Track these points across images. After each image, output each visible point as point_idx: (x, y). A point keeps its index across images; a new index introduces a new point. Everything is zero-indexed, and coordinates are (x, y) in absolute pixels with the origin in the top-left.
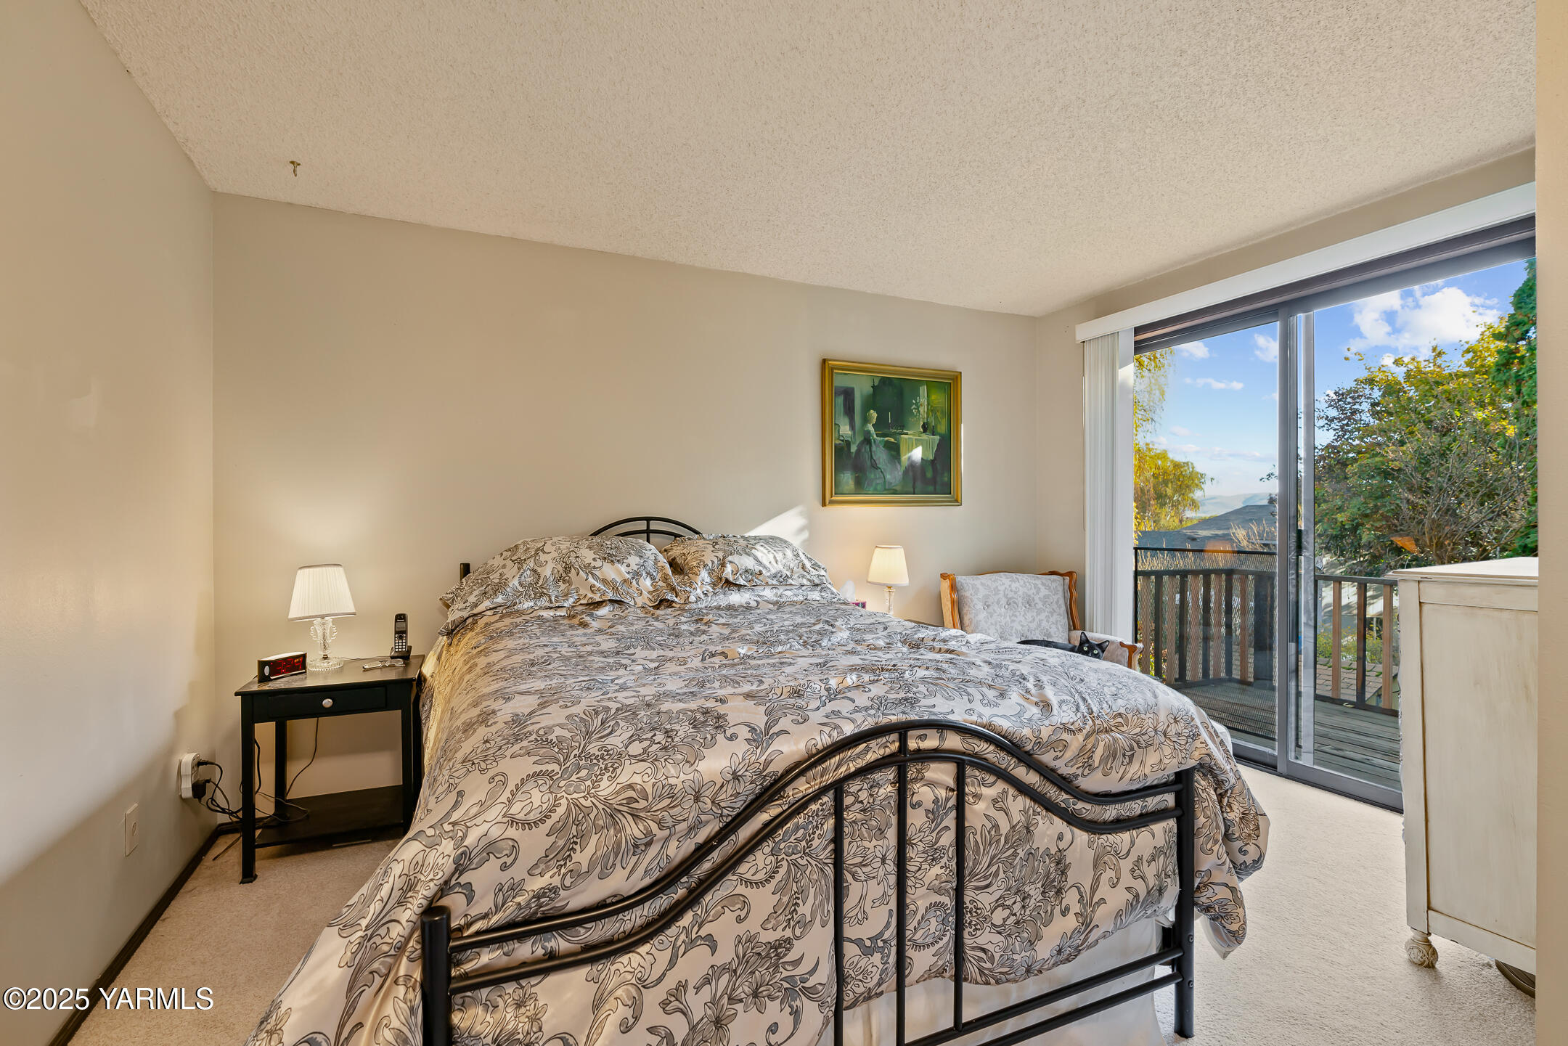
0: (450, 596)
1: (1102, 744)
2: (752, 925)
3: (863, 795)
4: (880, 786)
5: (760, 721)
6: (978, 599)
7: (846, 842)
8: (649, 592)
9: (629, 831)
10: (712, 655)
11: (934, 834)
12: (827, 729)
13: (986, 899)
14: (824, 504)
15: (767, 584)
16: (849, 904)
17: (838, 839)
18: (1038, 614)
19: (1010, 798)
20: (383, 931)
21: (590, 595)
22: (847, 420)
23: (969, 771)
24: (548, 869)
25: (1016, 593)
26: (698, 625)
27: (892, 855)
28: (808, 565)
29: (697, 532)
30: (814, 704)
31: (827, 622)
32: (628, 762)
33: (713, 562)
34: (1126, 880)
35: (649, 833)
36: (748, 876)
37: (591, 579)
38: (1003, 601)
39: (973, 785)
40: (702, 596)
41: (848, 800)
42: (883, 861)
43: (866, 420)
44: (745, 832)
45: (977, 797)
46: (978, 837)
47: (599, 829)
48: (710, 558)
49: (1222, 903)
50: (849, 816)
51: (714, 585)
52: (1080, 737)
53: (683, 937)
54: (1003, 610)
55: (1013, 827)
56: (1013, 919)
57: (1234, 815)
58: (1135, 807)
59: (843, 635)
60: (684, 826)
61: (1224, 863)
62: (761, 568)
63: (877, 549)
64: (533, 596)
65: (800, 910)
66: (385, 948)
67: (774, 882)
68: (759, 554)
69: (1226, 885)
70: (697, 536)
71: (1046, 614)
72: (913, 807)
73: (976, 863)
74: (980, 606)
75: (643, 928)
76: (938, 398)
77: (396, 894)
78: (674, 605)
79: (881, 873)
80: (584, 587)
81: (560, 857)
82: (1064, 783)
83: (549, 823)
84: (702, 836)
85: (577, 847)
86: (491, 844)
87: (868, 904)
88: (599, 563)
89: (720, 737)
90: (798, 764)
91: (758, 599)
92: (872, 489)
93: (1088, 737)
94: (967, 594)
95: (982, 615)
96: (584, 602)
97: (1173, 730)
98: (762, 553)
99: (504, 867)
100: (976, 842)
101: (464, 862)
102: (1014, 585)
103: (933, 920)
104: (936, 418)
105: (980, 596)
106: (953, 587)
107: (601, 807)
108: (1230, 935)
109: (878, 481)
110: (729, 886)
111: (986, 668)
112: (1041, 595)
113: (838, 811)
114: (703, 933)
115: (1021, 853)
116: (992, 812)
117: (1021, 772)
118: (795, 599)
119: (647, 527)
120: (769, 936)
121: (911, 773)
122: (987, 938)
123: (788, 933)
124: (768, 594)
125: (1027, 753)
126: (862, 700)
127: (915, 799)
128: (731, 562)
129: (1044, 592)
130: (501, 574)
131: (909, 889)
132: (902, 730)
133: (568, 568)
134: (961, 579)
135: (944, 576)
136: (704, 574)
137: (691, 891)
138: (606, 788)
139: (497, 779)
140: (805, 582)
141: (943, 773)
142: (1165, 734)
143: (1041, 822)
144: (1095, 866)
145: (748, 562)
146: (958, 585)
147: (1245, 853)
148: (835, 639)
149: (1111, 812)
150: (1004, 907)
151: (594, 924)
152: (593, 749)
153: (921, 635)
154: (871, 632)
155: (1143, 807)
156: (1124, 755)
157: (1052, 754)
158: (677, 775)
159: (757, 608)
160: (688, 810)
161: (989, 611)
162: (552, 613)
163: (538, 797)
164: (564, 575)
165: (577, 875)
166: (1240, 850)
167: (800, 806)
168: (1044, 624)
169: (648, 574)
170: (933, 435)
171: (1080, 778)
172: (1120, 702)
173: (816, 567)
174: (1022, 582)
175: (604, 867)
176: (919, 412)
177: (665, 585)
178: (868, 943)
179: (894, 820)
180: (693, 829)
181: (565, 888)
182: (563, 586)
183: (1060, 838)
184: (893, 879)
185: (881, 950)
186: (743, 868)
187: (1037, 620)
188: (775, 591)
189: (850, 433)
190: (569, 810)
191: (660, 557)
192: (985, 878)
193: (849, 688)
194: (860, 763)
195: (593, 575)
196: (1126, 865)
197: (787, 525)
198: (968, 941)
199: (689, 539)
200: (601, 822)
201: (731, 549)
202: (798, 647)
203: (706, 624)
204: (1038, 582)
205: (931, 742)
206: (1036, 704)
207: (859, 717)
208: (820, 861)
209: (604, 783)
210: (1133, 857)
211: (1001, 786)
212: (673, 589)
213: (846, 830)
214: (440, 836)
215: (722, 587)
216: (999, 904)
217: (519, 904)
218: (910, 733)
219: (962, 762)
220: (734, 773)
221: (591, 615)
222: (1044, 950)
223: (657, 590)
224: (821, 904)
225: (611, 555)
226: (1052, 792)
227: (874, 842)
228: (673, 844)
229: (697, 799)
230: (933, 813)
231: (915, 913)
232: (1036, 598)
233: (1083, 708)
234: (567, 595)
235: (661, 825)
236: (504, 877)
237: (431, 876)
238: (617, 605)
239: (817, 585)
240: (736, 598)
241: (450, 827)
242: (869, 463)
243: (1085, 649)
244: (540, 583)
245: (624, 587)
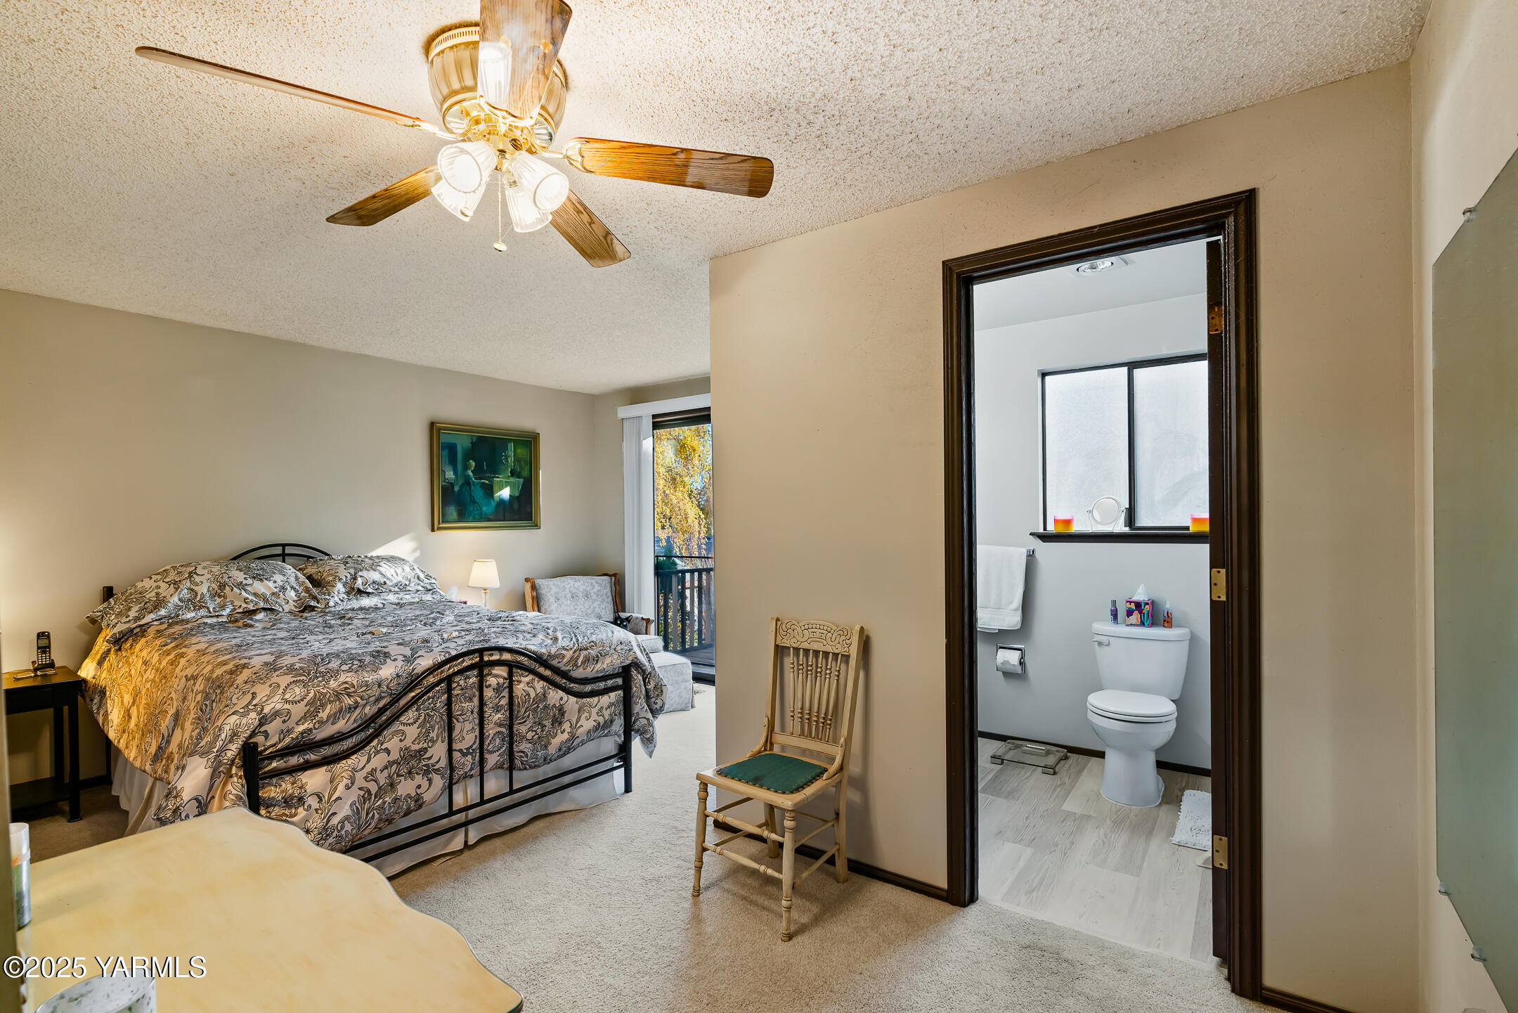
0: (99, 614)
1: (582, 655)
2: (408, 742)
3: (462, 683)
4: (470, 678)
5: (408, 652)
6: (551, 595)
7: (453, 705)
8: (294, 601)
9: (346, 702)
10: (363, 634)
11: (497, 700)
12: (443, 654)
13: (523, 729)
14: (433, 530)
15: (390, 591)
16: (454, 734)
17: (449, 704)
18: (593, 603)
19: (536, 682)
20: (223, 754)
21: (244, 605)
22: (451, 468)
23: (514, 670)
24: (306, 721)
25: (578, 589)
26: (343, 620)
27: (476, 710)
28: (422, 576)
29: (327, 554)
30: (435, 645)
31: (439, 612)
32: (342, 673)
33: (346, 577)
34: (594, 716)
35: (356, 702)
36: (405, 721)
37: (244, 593)
38: (569, 596)
39: (517, 676)
40: (340, 602)
41: (454, 685)
42: (472, 712)
43: (466, 467)
44: (403, 702)
45: (520, 682)
46: (519, 700)
47: (331, 702)
48: (344, 573)
49: (644, 726)
50: (455, 692)
51: (348, 593)
52: (571, 652)
53: (373, 750)
54: (569, 601)
55: (537, 695)
56: (537, 736)
57: (651, 686)
58: (602, 685)
59: (451, 618)
60: (373, 698)
61: (643, 707)
62: (385, 580)
63: (476, 563)
64: (192, 608)
65: (431, 735)
66: (225, 761)
67: (418, 723)
68: (382, 570)
69: (645, 718)
70: (326, 557)
71: (599, 602)
72: (487, 687)
73: (518, 712)
74: (552, 600)
75: (352, 748)
76: (521, 451)
77: (228, 738)
78: (316, 609)
79: (471, 718)
80: (238, 600)
81: (312, 715)
82: (564, 675)
83: (306, 701)
84: (381, 704)
85: (321, 711)
86: (277, 712)
87: (465, 732)
88: (250, 581)
89: (388, 660)
90: (428, 669)
91: (384, 602)
92: (471, 518)
93: (575, 652)
94: (543, 592)
95: (554, 606)
96: (241, 610)
97: (619, 648)
98: (385, 568)
99: (284, 722)
100: (518, 702)
101: (263, 721)
102: (576, 585)
103: (497, 740)
104: (521, 466)
105: (552, 593)
106: (534, 587)
107: (331, 692)
108: (649, 741)
109: (476, 512)
110: (396, 726)
111: (530, 626)
112: (595, 590)
113: (449, 690)
114: (383, 747)
115: (541, 706)
116: (526, 688)
117: (542, 670)
118: (413, 600)
119: (284, 552)
120: (416, 747)
121: (486, 672)
122: (525, 746)
123: (425, 745)
124: (392, 598)
125: (545, 661)
126: (460, 642)
127: (488, 683)
128: (361, 576)
129: (597, 588)
130: (157, 594)
131: (485, 726)
132: (481, 652)
133: (222, 586)
134: (538, 582)
135: (527, 580)
136: (340, 586)
137: (376, 730)
138: (333, 684)
139: (273, 685)
140: (420, 588)
141: (502, 671)
142: (615, 649)
143: (551, 692)
144: (579, 712)
145: (374, 576)
146: (537, 586)
147: (656, 704)
148: (445, 621)
149: (588, 688)
150: (533, 731)
151: (328, 747)
152: (322, 669)
153: (500, 616)
154: (469, 616)
155: (605, 685)
156: (594, 660)
157: (557, 660)
158: (370, 678)
159: (383, 608)
160: (375, 691)
161: (559, 602)
162: (215, 620)
163: (298, 691)
164: (219, 591)
165: (322, 723)
166: (654, 703)
167: (431, 688)
168: (597, 610)
169: (292, 588)
170: (519, 478)
171: (572, 672)
172: (594, 636)
173: (428, 577)
174: (582, 582)
175: (334, 718)
176: (508, 461)
177: (307, 595)
178: (465, 751)
179: (477, 693)
180: (377, 700)
181: (316, 729)
182: (218, 600)
183: (561, 699)
184: (477, 721)
185: (471, 754)
186: (402, 719)
187: (592, 607)
188: (397, 595)
189: (453, 477)
190: (315, 695)
191: (299, 574)
192: (523, 718)
193: (454, 638)
194: (459, 667)
195: (245, 590)
196: (594, 711)
197: (402, 547)
198: (516, 749)
199: (321, 560)
200: (332, 699)
201: (360, 567)
202: (420, 626)
203: (349, 619)
204: (594, 581)
205: (496, 657)
206: (551, 639)
207: (459, 648)
208: (441, 713)
209: (332, 682)
210: (598, 707)
211: (531, 677)
212: (315, 598)
213: (453, 699)
214: (248, 711)
215: (355, 595)
216: (530, 729)
217: (292, 737)
218: (485, 653)
219: (511, 666)
220: (397, 674)
221: (252, 619)
222: (552, 750)
223: (301, 599)
224: (442, 732)
225: (260, 575)
226: (558, 679)
227: (467, 704)
228: (368, 708)
229: (379, 686)
230: (497, 689)
231: (489, 736)
232: (592, 592)
233: (574, 639)
234: (223, 607)
235: (362, 698)
236: (284, 727)
237: (246, 728)
238: (268, 612)
239: (430, 590)
240: (366, 602)
241: (253, 707)
242: (469, 499)
243: (619, 622)
244: (198, 599)
245: (273, 598)
